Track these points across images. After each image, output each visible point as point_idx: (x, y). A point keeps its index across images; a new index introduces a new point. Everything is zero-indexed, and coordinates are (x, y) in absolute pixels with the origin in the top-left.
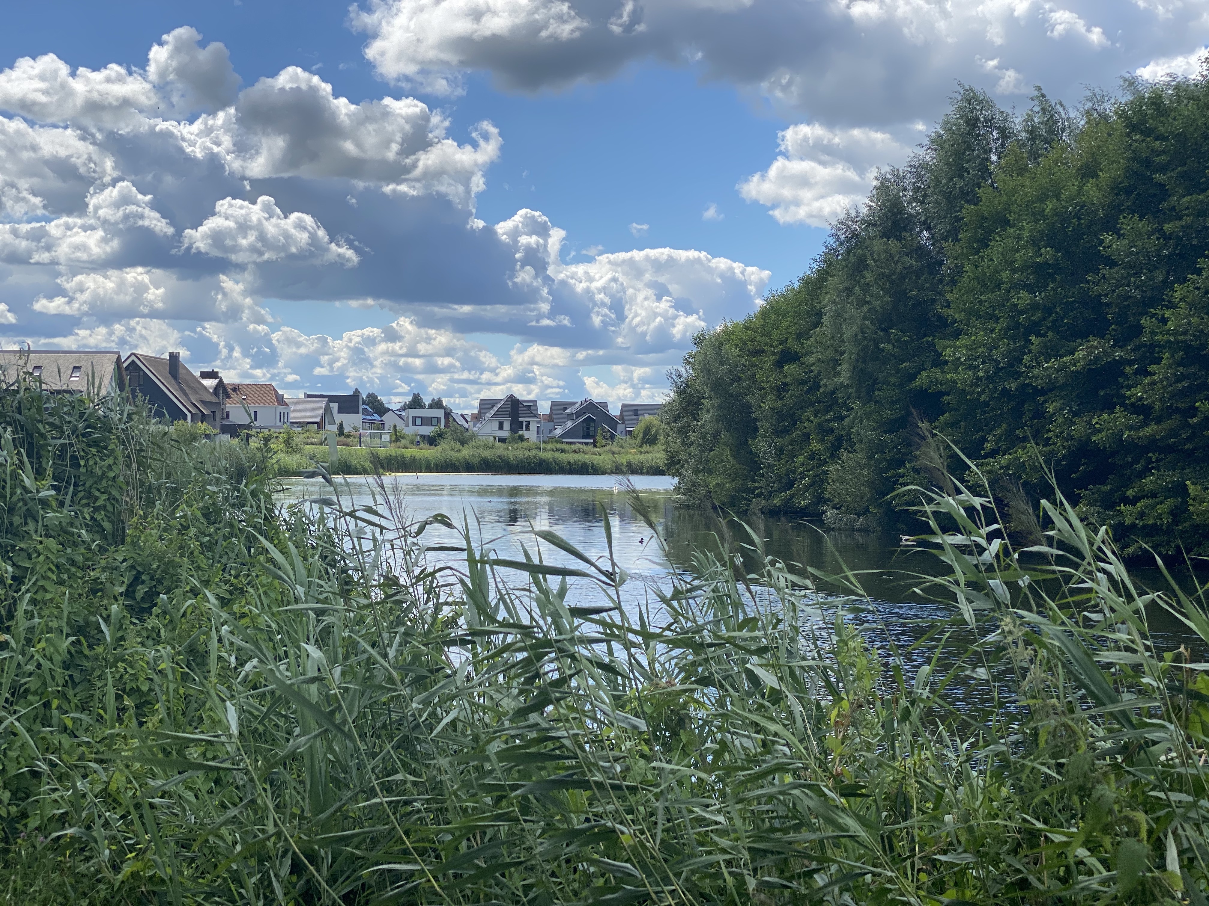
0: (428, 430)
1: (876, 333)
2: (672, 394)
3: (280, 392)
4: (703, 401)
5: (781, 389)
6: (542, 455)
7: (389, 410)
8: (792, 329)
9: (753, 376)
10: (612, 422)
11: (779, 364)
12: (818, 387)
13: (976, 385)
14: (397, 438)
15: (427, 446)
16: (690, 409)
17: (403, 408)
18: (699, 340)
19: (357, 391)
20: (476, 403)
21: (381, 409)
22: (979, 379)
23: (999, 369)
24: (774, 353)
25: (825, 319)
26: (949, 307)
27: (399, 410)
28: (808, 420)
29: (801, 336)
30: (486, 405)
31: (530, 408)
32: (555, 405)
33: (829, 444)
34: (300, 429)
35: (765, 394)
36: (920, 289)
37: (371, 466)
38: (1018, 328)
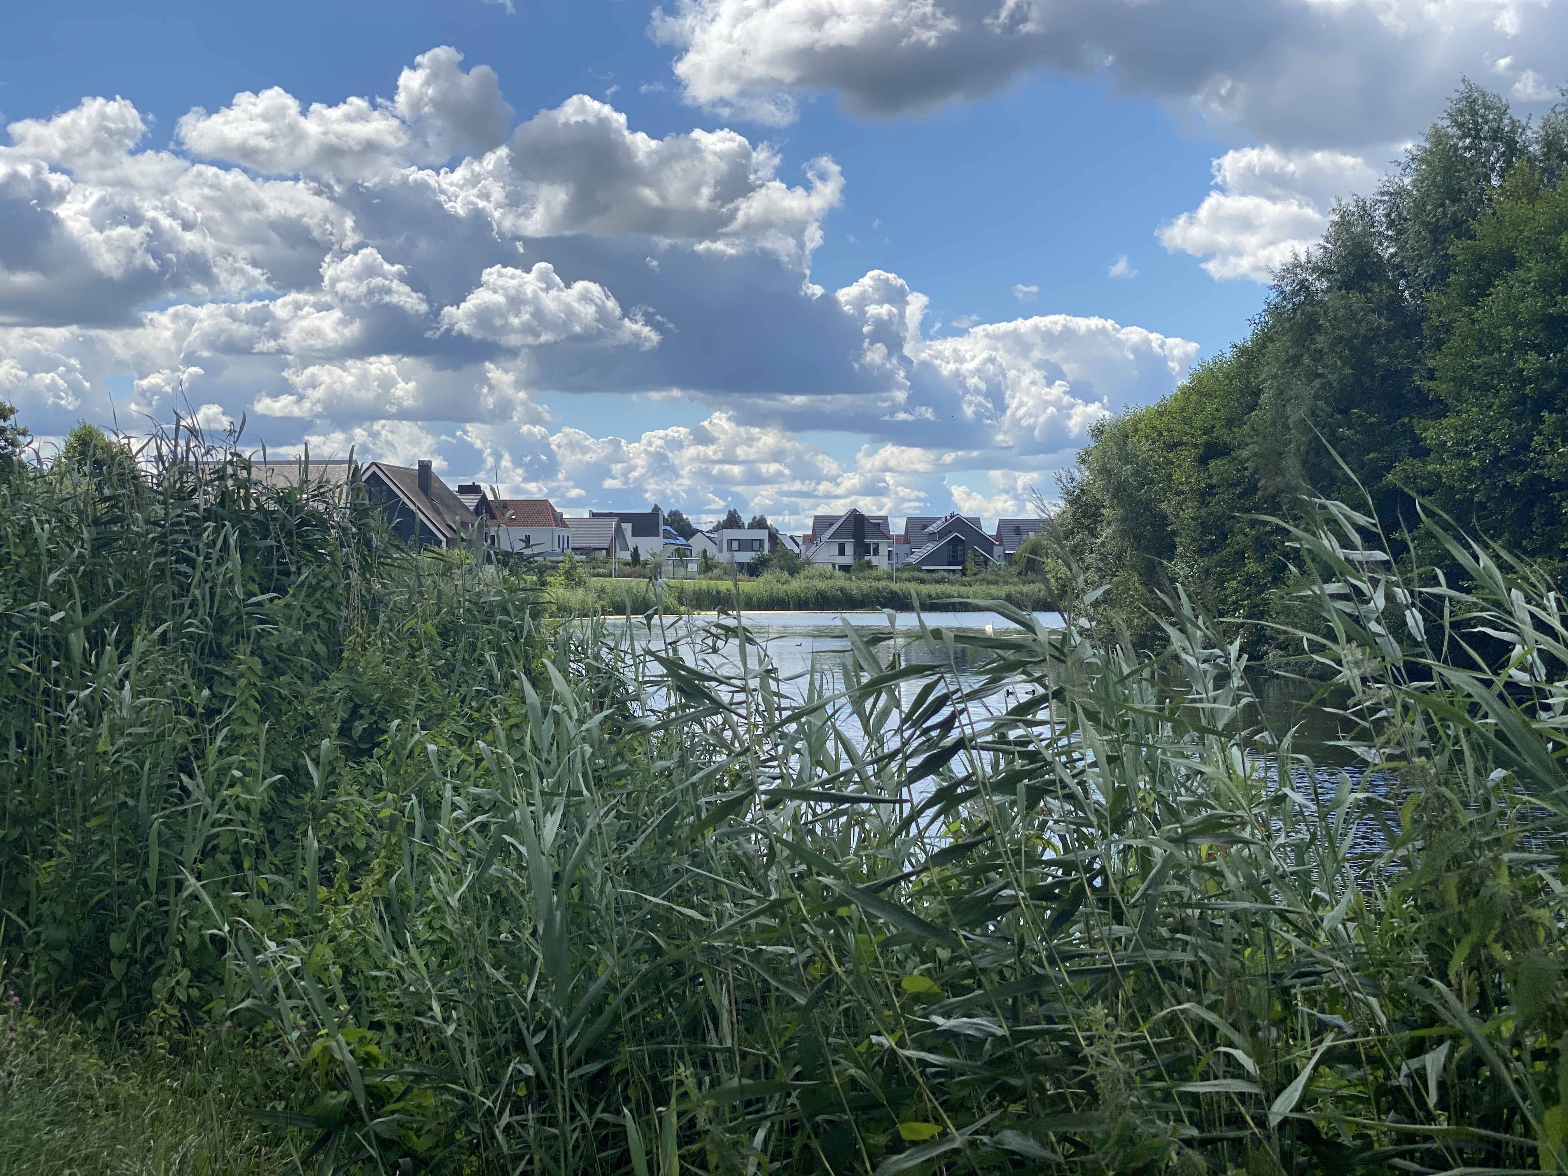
0: (746, 557)
1: (1332, 416)
2: (1062, 503)
3: (558, 510)
4: (1104, 511)
5: (1206, 494)
6: (895, 587)
7: (697, 531)
8: (1221, 415)
9: (1169, 477)
10: (986, 543)
11: (1203, 461)
12: (1256, 489)
13: (1468, 480)
14: (707, 566)
15: (747, 577)
16: (1086, 522)
17: (716, 529)
18: (1098, 431)
19: (656, 509)
20: (810, 522)
21: (687, 531)
22: (1472, 471)
23: (1497, 459)
24: (1196, 446)
25: (1264, 398)
26: (1432, 378)
27: (710, 532)
28: (1242, 532)
29: (1230, 423)
30: (822, 523)
31: (879, 527)
32: (911, 522)
33: (1270, 565)
34: (583, 557)
35: (1185, 500)
36: (1393, 356)
37: (675, 602)
38: (1524, 404)
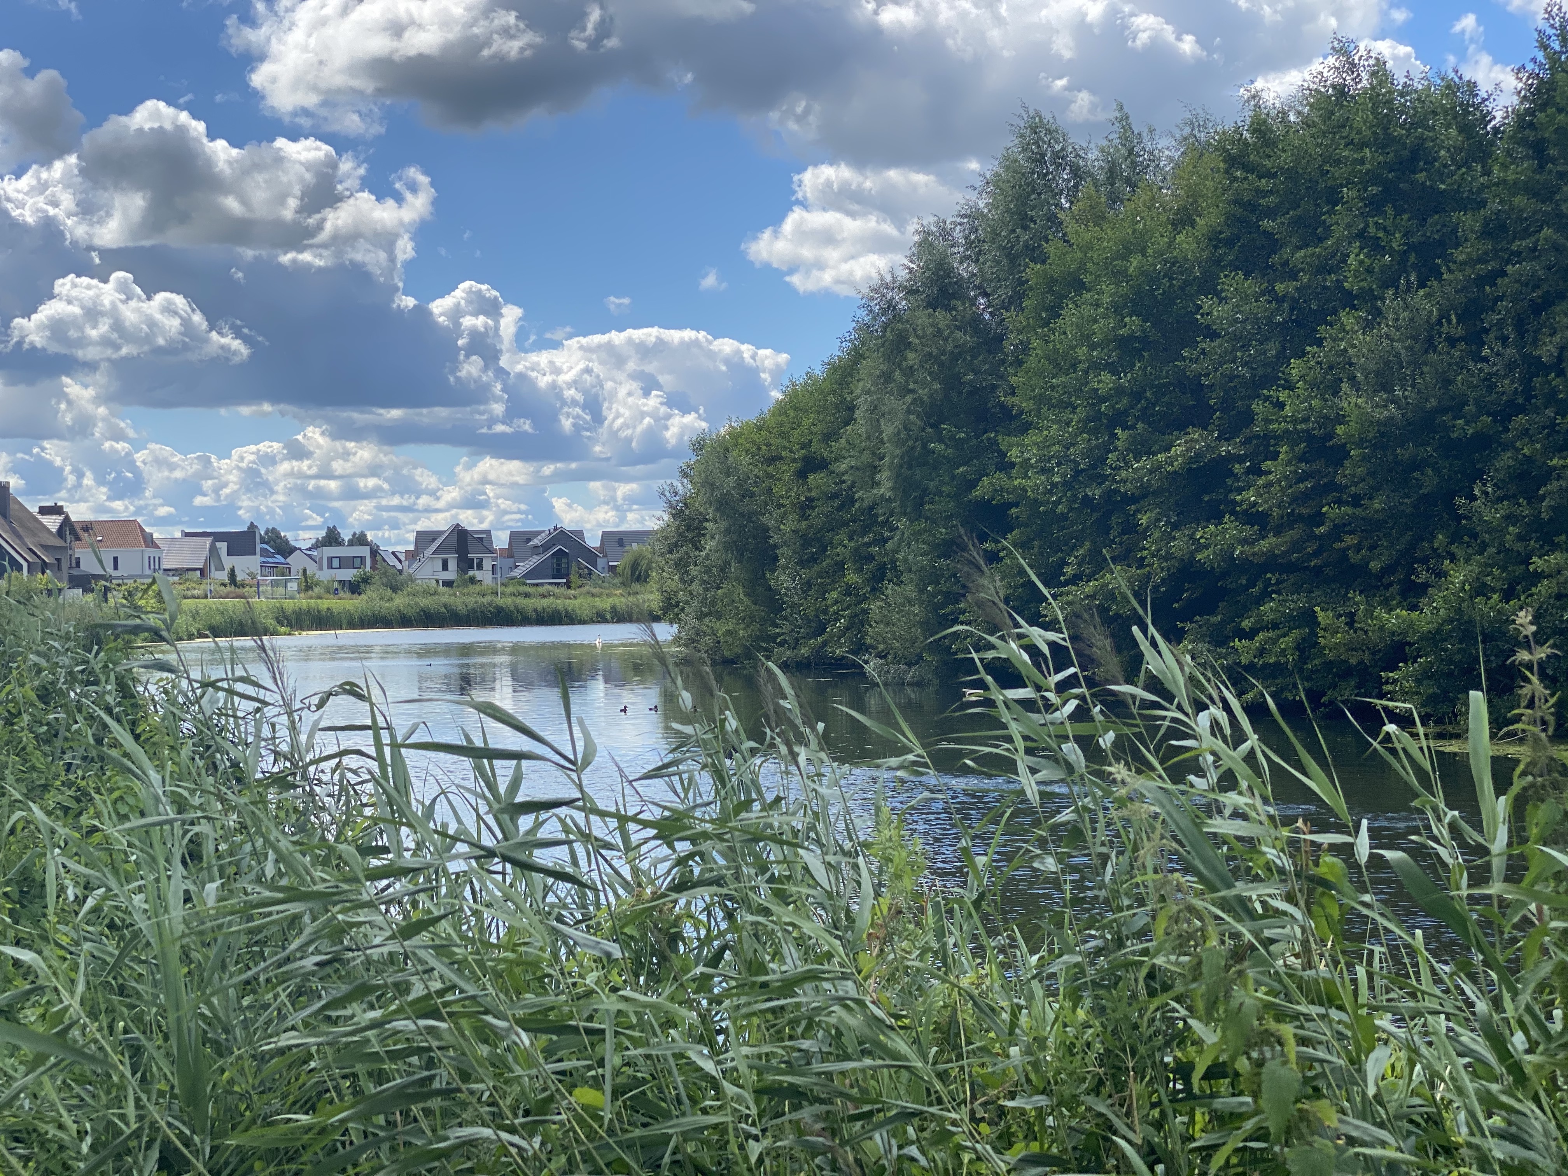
0: (348, 574)
1: (923, 430)
2: (666, 517)
3: (148, 530)
4: (706, 525)
5: (805, 507)
6: (500, 601)
7: (296, 549)
8: (817, 429)
9: (770, 490)
10: (590, 555)
11: (802, 474)
12: (853, 501)
13: (1050, 492)
14: (307, 585)
15: (348, 595)
16: (690, 535)
17: (315, 546)
18: (699, 445)
19: (252, 525)
20: (412, 537)
21: (285, 549)
22: (1054, 485)
23: (1077, 473)
24: (794, 460)
25: (858, 414)
26: (1013, 394)
27: (309, 549)
28: (841, 544)
29: (828, 437)
30: (424, 538)
31: (483, 540)
32: (514, 535)
33: (869, 575)
34: (176, 579)
35: (785, 513)
36: (977, 372)
37: (274, 622)
38: (1100, 420)
